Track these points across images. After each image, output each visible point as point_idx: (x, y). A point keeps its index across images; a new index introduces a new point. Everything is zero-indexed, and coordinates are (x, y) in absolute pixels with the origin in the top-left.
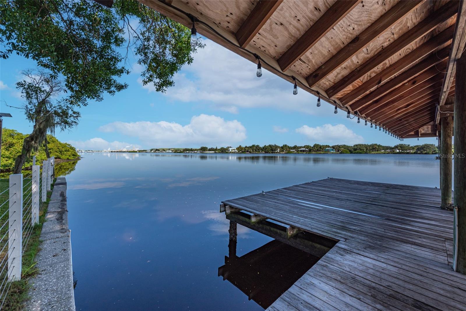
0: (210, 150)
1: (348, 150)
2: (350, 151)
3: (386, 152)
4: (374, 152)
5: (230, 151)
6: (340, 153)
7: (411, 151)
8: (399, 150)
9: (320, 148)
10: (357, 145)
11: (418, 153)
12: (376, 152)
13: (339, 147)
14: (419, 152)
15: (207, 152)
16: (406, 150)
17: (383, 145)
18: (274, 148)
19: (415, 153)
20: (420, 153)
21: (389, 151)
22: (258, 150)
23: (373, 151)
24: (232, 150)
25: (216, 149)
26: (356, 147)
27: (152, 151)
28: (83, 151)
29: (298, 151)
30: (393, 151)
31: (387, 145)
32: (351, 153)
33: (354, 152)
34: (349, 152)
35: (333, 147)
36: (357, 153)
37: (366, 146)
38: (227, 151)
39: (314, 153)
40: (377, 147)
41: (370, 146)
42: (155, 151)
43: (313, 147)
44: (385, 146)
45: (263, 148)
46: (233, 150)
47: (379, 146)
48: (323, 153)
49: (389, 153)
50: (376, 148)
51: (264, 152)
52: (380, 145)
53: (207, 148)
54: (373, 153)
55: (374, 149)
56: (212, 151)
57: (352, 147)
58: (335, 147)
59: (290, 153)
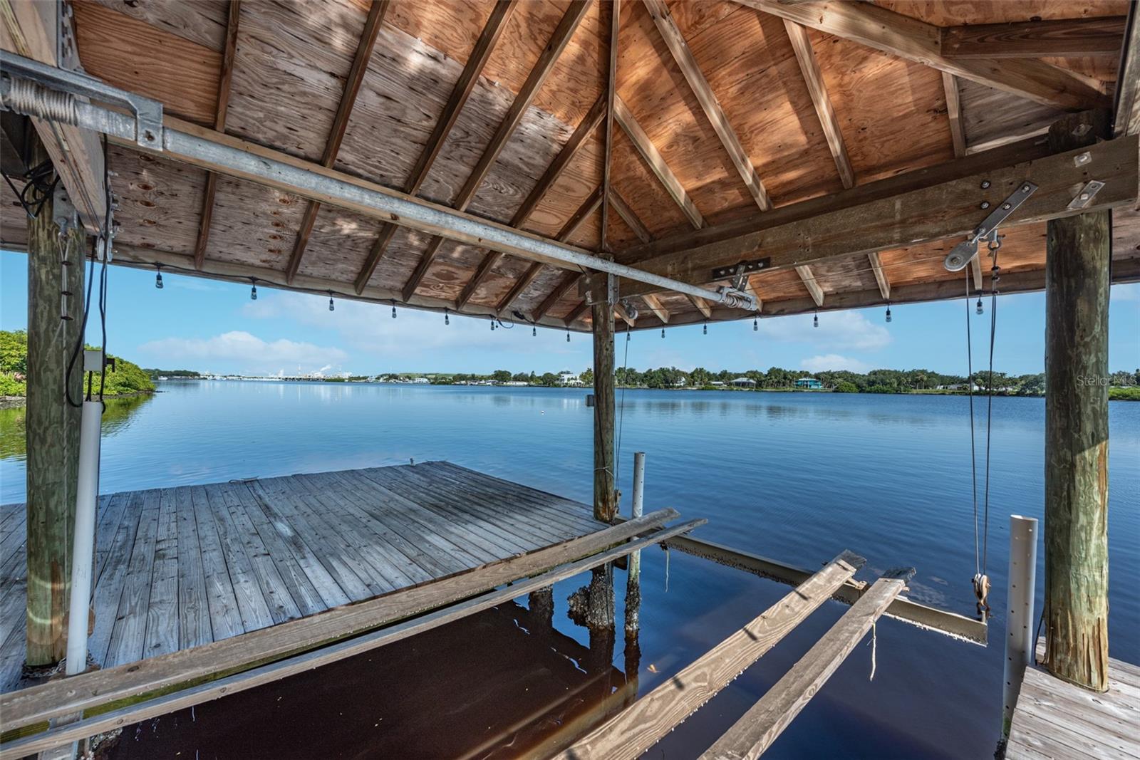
0: (517, 378)
1: (853, 385)
2: (858, 386)
3: (948, 391)
4: (918, 391)
5: (566, 381)
6: (834, 392)
7: (1010, 389)
8: (979, 385)
9: (785, 378)
10: (875, 373)
11: (1027, 395)
12: (924, 390)
13: (831, 375)
14: (1028, 392)
15: (508, 383)
16: (997, 387)
17: (941, 374)
18: (670, 377)
19: (1018, 394)
20: (1030, 395)
21: (954, 387)
22: (633, 380)
23: (915, 388)
24: (569, 380)
25: (532, 378)
26: (873, 378)
27: (381, 380)
28: (218, 378)
29: (730, 384)
30: (965, 389)
31: (952, 374)
32: (860, 392)
33: (868, 389)
34: (855, 389)
35: (817, 376)
36: (875, 392)
37: (898, 375)
38: (557, 382)
39: (769, 389)
40: (925, 378)
41: (908, 374)
42: (388, 379)
43: (766, 376)
44: (947, 377)
45: (645, 375)
46: (572, 379)
47: (932, 375)
48: (791, 390)
49: (953, 393)
50: (922, 379)
51: (646, 386)
52: (933, 373)
53: (510, 374)
54: (914, 391)
55: (917, 381)
56: (523, 381)
57: (864, 375)
58: (822, 377)
59: (711, 389)
